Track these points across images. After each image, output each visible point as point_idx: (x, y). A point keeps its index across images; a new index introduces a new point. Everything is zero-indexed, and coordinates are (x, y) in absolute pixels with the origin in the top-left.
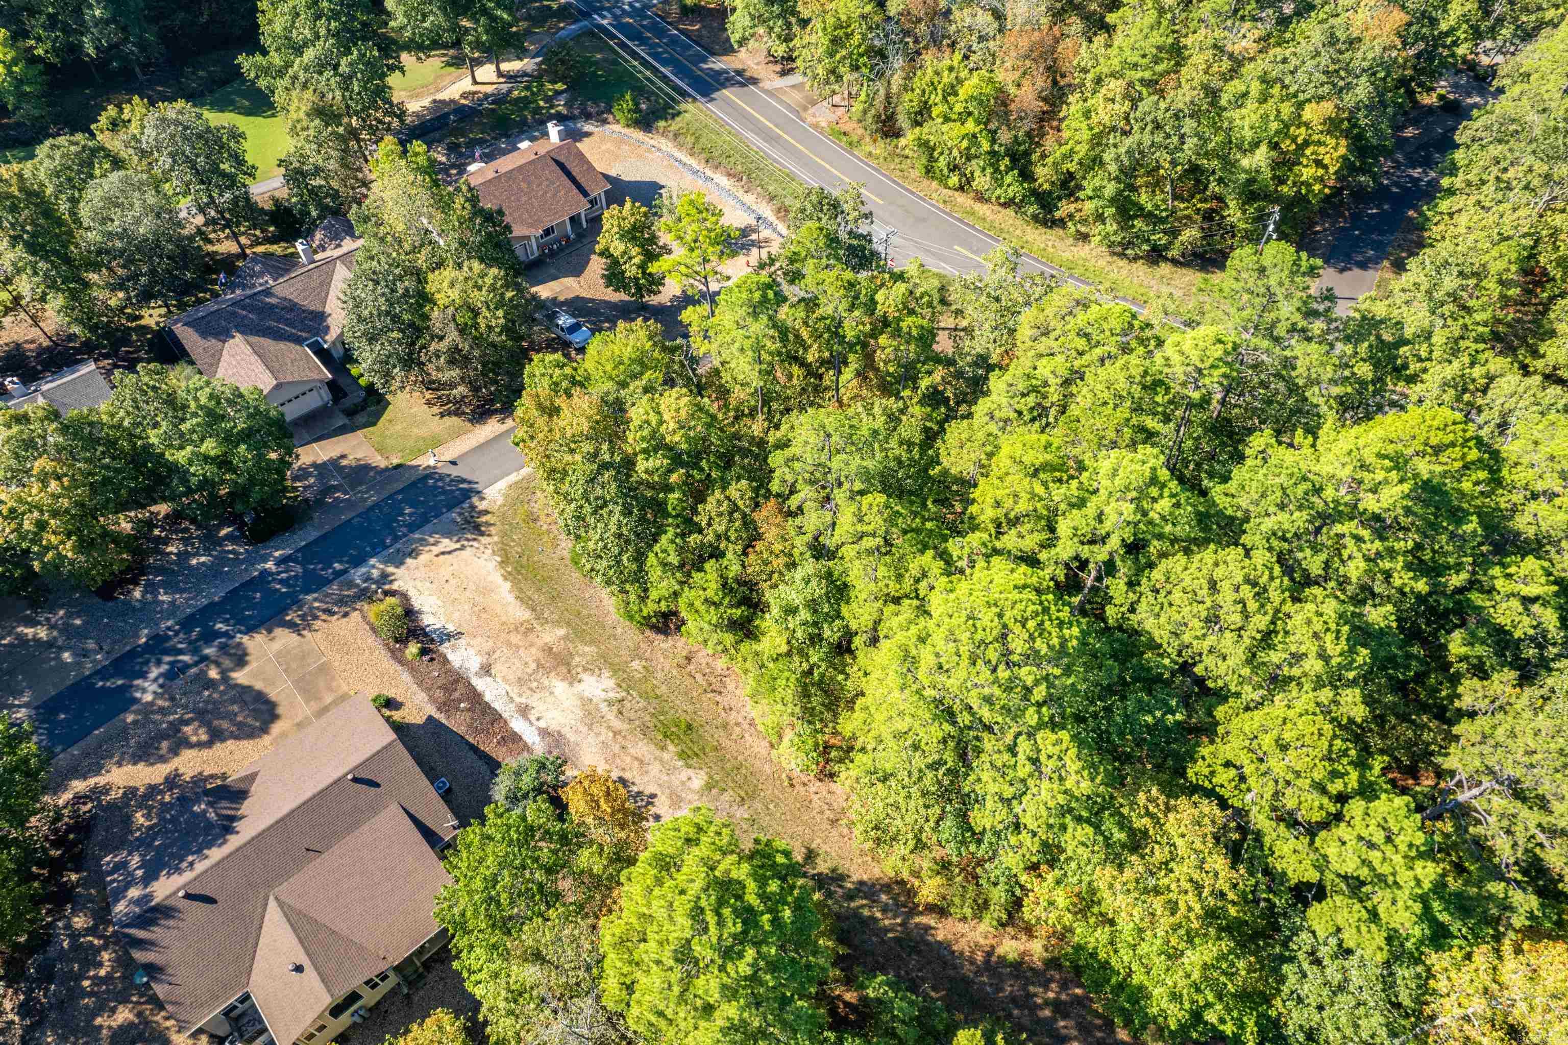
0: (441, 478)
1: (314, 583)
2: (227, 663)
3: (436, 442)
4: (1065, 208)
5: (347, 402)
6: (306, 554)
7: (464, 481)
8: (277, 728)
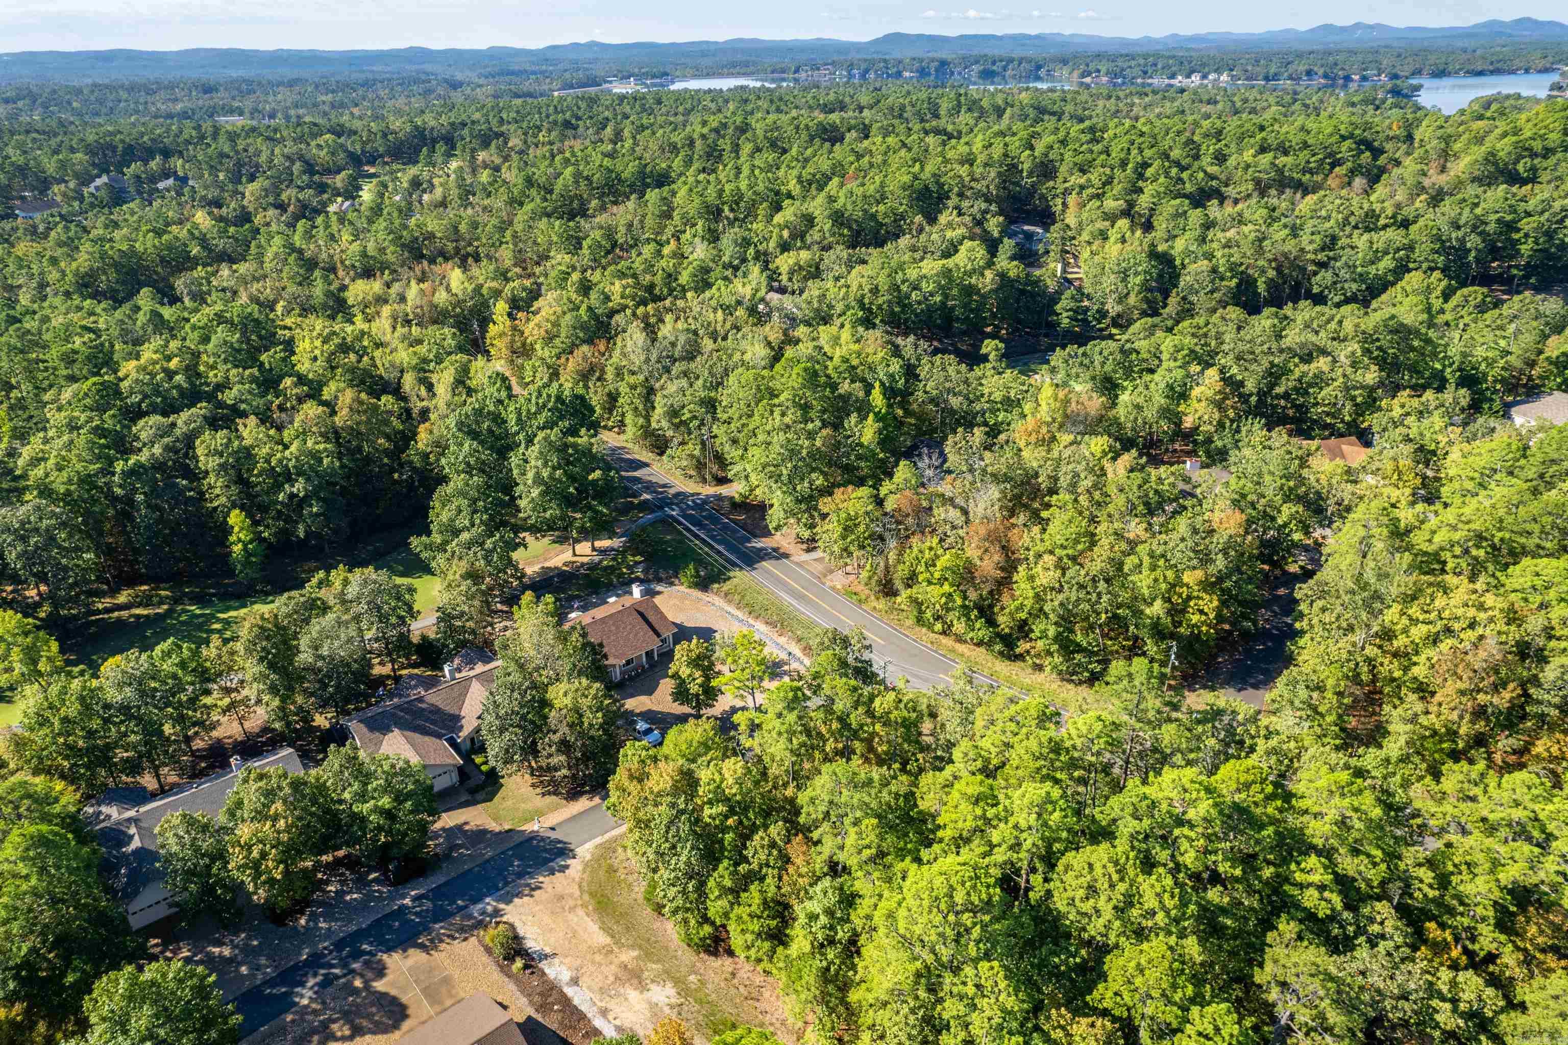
0: (543, 839)
1: (440, 915)
2: (370, 975)
3: (540, 813)
4: (1023, 646)
5: (472, 783)
6: (437, 894)
7: (560, 842)
8: (406, 1025)
